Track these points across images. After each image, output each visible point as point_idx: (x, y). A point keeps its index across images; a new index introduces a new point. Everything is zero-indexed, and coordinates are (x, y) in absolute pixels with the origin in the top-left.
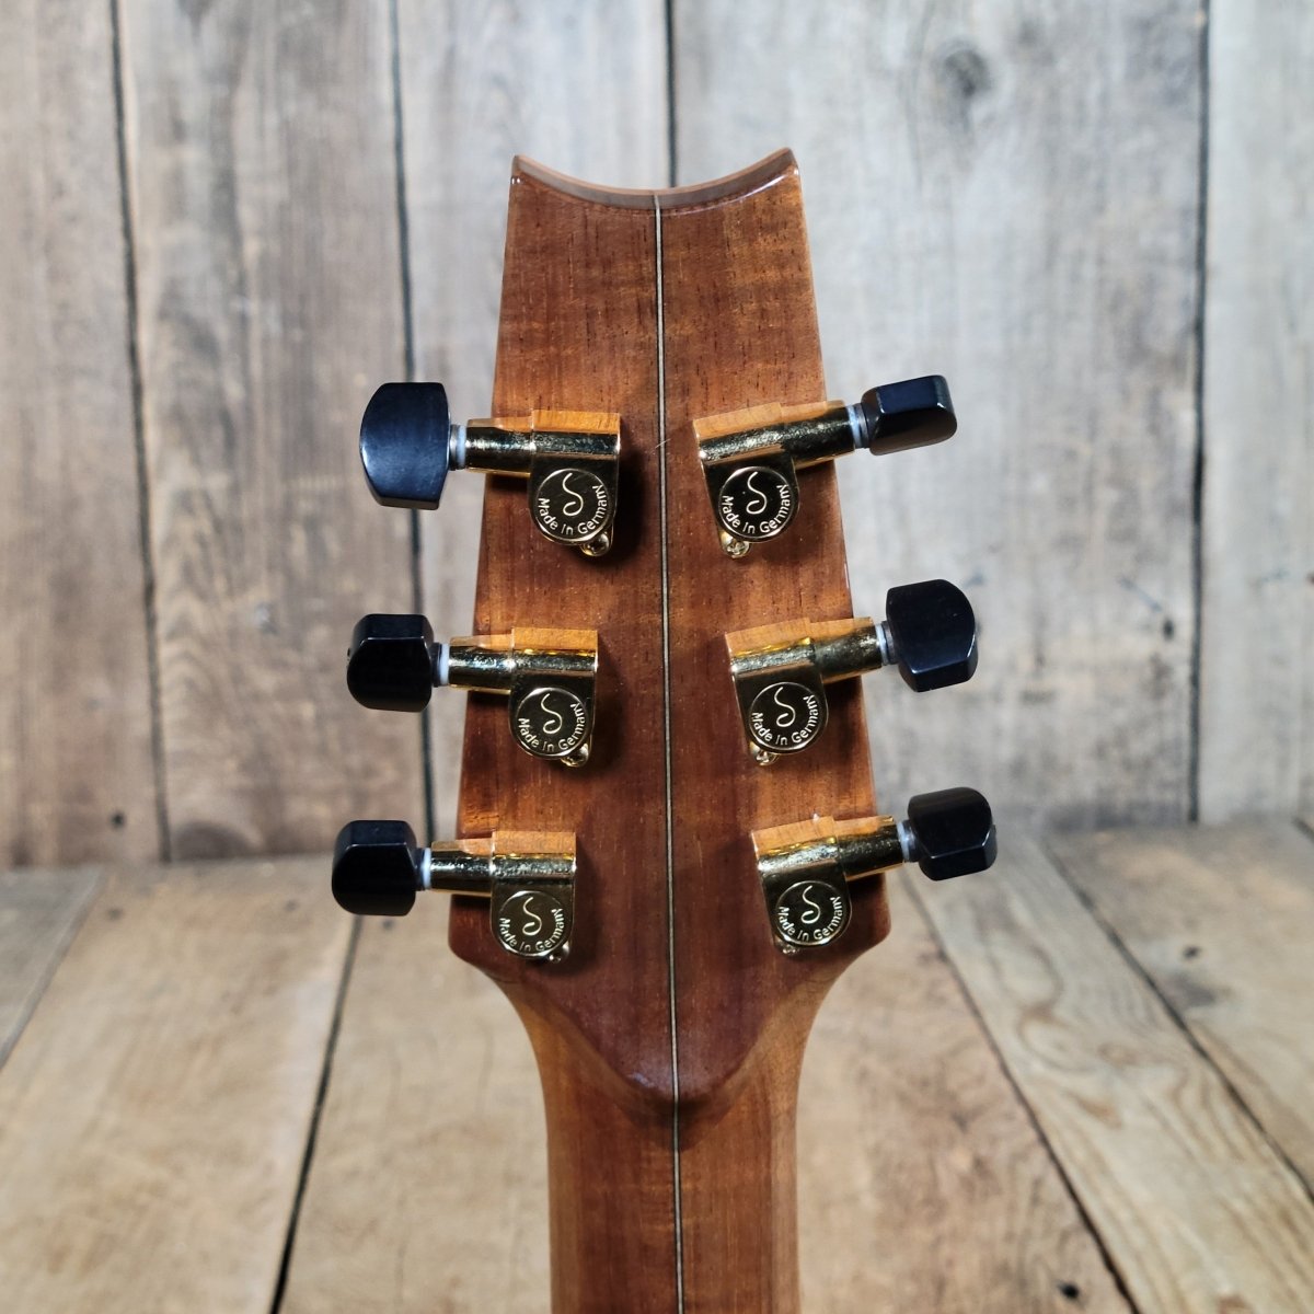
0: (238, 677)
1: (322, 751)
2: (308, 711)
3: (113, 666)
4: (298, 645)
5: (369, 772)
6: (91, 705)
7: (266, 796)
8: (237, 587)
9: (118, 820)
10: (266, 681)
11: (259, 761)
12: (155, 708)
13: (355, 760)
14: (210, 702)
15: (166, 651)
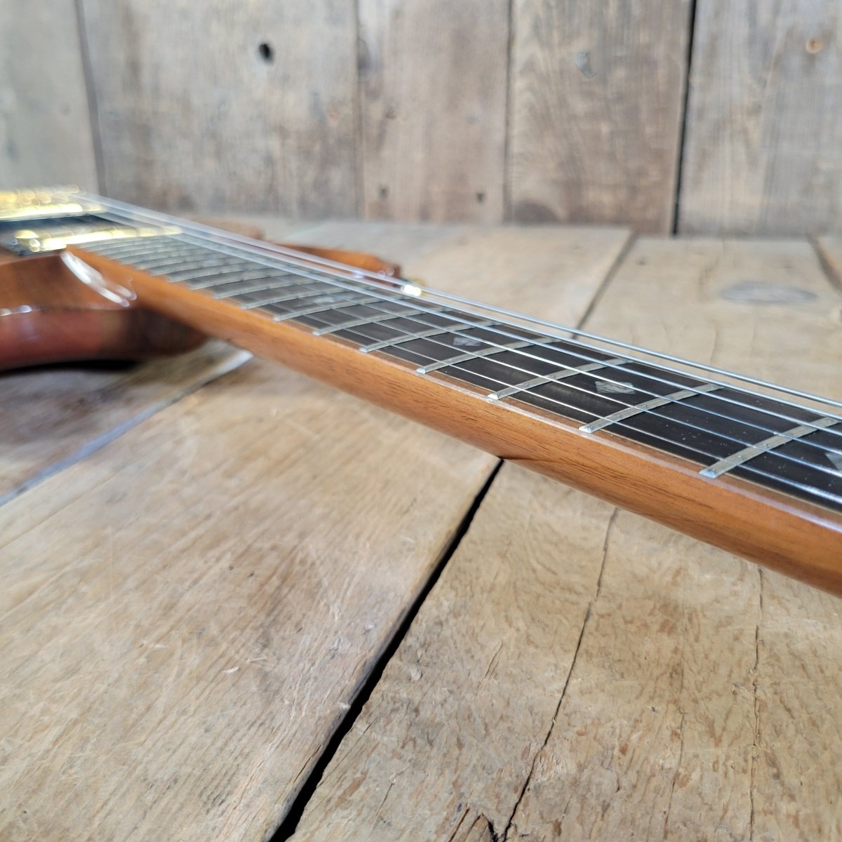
0: (562, 103)
1: (612, 157)
2: (605, 128)
3: (485, 94)
4: (604, 81)
5: (641, 173)
6: (471, 120)
7: (572, 185)
8: (568, 38)
9: (480, 197)
10: (580, 106)
11: (570, 161)
12: (508, 123)
13: (633, 164)
14: (543, 120)
15: (519, 84)
